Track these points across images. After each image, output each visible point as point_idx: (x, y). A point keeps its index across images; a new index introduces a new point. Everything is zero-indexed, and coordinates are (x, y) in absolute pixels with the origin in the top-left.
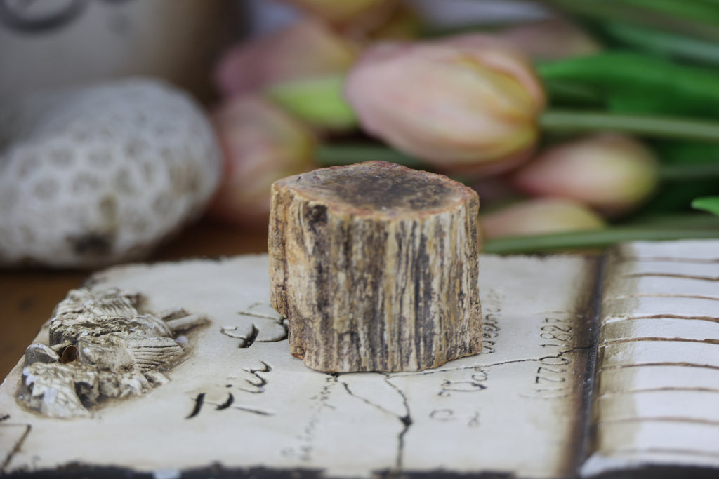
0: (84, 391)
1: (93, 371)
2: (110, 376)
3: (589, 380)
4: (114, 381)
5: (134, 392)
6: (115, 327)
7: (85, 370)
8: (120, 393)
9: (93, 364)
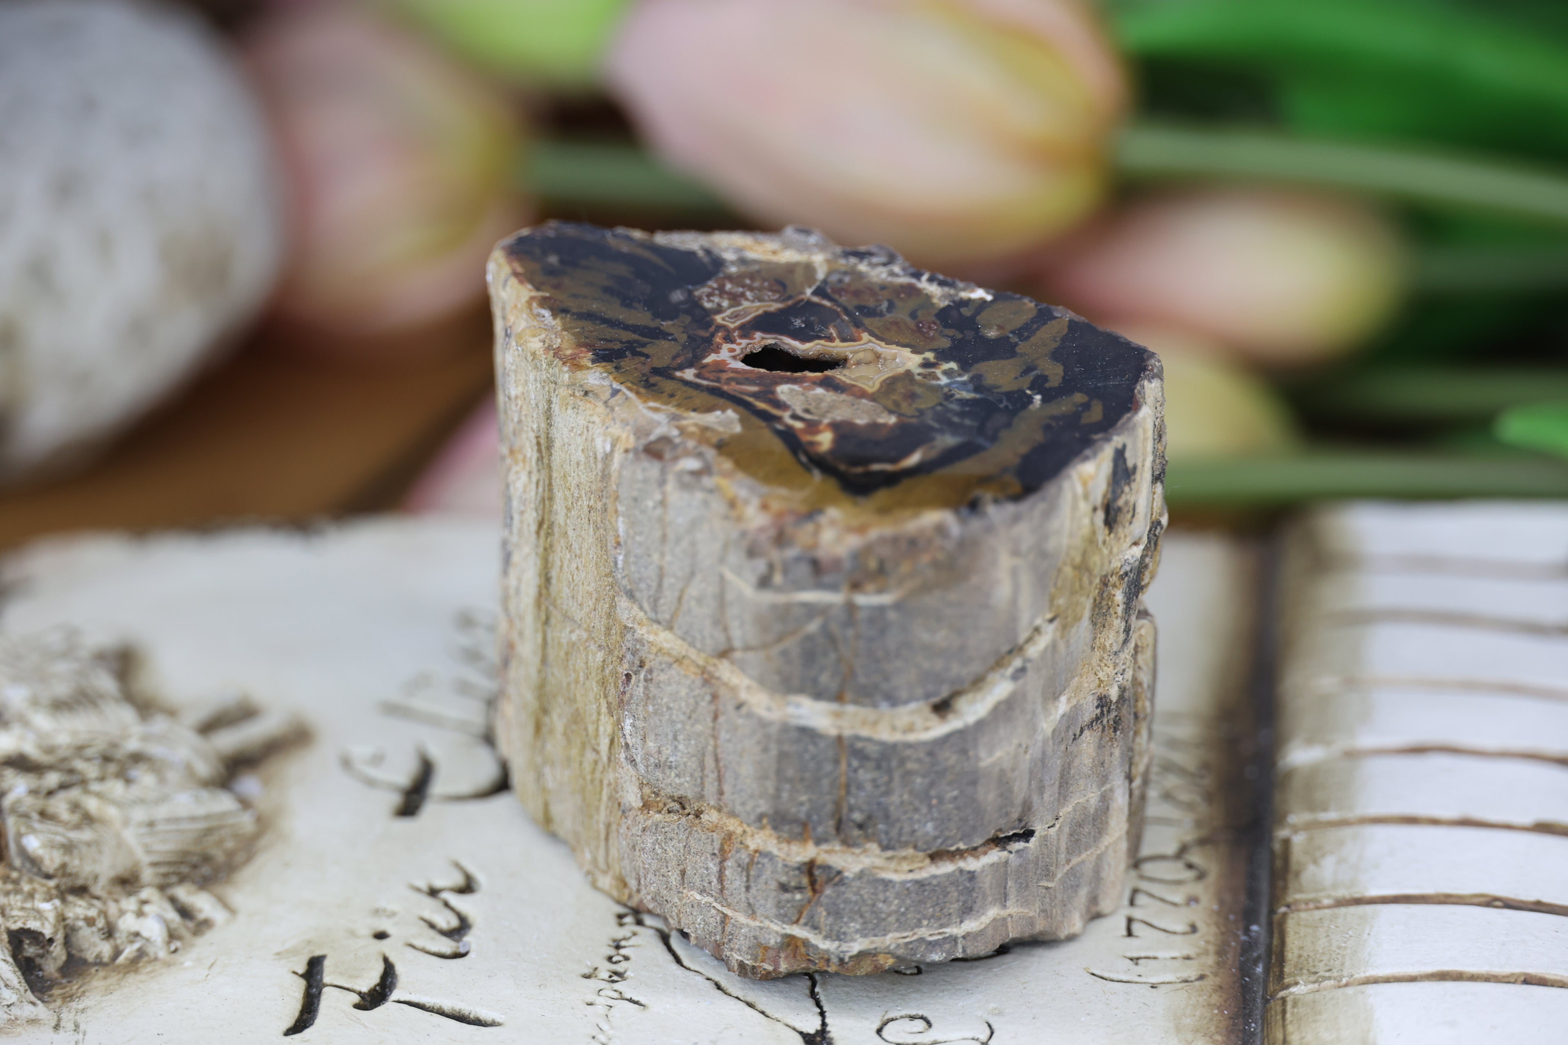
0: (30, 950)
1: (48, 899)
2: (92, 913)
3: (1255, 928)
4: (101, 923)
5: (151, 950)
6: (91, 770)
7: (31, 896)
8: (117, 953)
9: (48, 877)
